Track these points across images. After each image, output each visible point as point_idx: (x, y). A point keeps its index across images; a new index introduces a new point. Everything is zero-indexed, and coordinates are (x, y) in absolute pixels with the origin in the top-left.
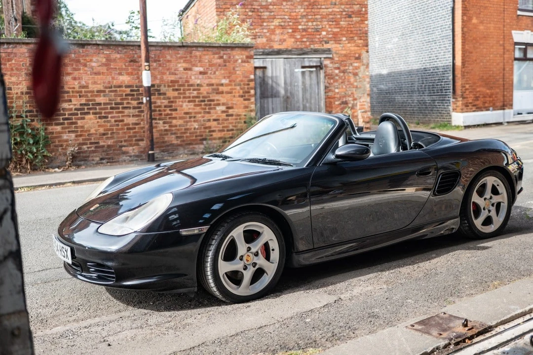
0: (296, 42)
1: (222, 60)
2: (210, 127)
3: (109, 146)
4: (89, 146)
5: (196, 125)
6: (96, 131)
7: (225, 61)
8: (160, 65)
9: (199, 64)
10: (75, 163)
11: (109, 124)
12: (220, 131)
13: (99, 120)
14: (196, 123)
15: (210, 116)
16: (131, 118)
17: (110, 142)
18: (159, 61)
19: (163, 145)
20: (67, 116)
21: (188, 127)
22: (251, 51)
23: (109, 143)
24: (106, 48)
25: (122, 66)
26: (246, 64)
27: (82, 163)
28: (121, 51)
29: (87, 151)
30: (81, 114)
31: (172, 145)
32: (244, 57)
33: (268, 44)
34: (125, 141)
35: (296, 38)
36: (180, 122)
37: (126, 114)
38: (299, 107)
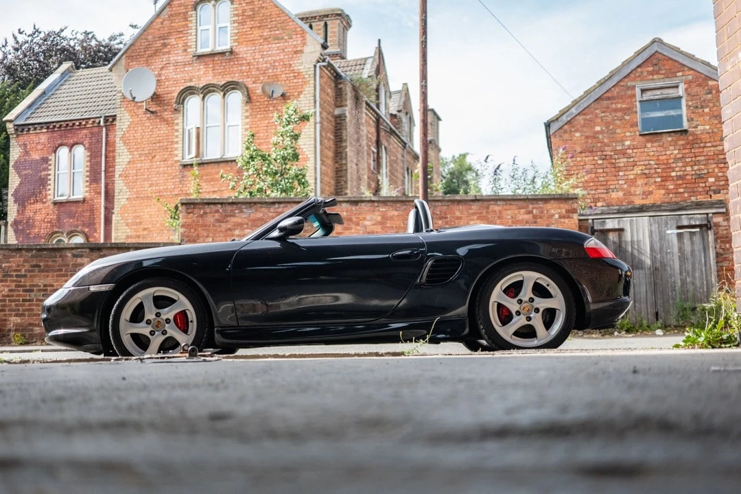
1: (531, 215)
7: (535, 217)
8: (447, 223)
9: (498, 221)
18: (446, 218)
22: (573, 203)
24: (382, 205)
25: (400, 224)
26: (566, 220)
28: (400, 208)
32: (564, 211)
38: (675, 282)
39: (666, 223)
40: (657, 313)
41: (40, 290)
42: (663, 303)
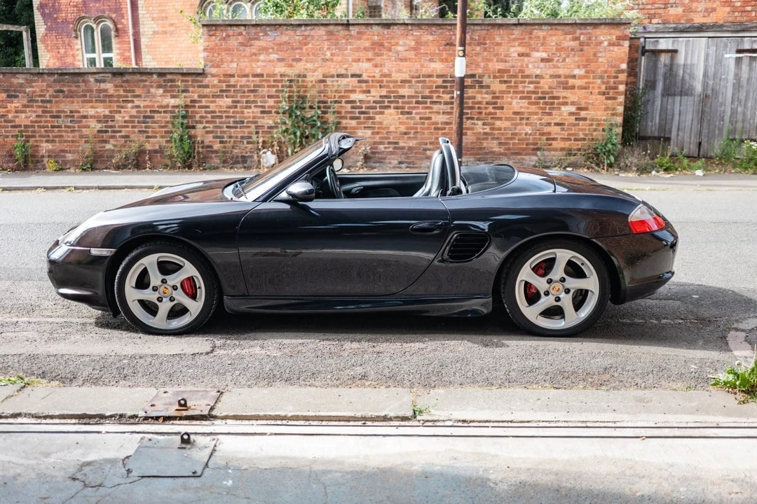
0: (734, 12)
1: (578, 42)
2: (549, 134)
3: (410, 148)
4: (386, 146)
5: (528, 130)
6: (396, 128)
7: (582, 44)
8: (485, 50)
9: (541, 48)
10: (369, 164)
11: (412, 122)
12: (563, 139)
13: (401, 116)
14: (530, 127)
15: (551, 119)
16: (441, 116)
17: (412, 143)
18: (485, 44)
19: (480, 152)
20: (363, 110)
21: (517, 131)
22: (626, 29)
23: (411, 145)
24: (416, 28)
25: (435, 50)
26: (616, 48)
27: (377, 165)
28: (435, 32)
29: (383, 152)
30: (380, 107)
31: (493, 153)
32: (614, 37)
33: (684, 16)
34: (431, 143)
35: (733, 6)
36: (507, 124)
37: (435, 110)
38: (724, 112)
39: (726, 46)
40: (700, 144)
41: (67, 116)
42: (708, 133)
